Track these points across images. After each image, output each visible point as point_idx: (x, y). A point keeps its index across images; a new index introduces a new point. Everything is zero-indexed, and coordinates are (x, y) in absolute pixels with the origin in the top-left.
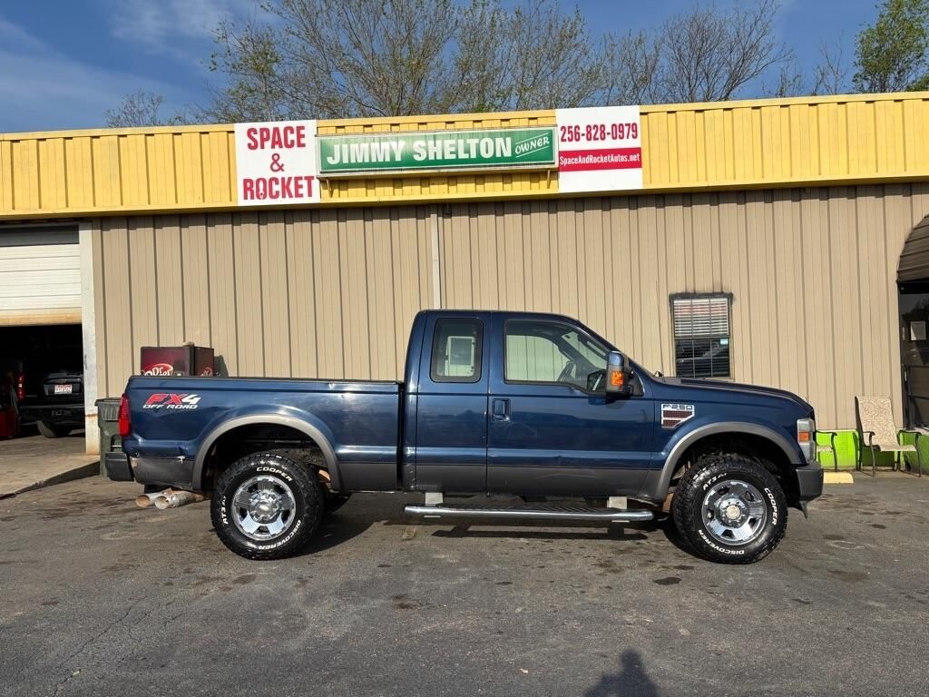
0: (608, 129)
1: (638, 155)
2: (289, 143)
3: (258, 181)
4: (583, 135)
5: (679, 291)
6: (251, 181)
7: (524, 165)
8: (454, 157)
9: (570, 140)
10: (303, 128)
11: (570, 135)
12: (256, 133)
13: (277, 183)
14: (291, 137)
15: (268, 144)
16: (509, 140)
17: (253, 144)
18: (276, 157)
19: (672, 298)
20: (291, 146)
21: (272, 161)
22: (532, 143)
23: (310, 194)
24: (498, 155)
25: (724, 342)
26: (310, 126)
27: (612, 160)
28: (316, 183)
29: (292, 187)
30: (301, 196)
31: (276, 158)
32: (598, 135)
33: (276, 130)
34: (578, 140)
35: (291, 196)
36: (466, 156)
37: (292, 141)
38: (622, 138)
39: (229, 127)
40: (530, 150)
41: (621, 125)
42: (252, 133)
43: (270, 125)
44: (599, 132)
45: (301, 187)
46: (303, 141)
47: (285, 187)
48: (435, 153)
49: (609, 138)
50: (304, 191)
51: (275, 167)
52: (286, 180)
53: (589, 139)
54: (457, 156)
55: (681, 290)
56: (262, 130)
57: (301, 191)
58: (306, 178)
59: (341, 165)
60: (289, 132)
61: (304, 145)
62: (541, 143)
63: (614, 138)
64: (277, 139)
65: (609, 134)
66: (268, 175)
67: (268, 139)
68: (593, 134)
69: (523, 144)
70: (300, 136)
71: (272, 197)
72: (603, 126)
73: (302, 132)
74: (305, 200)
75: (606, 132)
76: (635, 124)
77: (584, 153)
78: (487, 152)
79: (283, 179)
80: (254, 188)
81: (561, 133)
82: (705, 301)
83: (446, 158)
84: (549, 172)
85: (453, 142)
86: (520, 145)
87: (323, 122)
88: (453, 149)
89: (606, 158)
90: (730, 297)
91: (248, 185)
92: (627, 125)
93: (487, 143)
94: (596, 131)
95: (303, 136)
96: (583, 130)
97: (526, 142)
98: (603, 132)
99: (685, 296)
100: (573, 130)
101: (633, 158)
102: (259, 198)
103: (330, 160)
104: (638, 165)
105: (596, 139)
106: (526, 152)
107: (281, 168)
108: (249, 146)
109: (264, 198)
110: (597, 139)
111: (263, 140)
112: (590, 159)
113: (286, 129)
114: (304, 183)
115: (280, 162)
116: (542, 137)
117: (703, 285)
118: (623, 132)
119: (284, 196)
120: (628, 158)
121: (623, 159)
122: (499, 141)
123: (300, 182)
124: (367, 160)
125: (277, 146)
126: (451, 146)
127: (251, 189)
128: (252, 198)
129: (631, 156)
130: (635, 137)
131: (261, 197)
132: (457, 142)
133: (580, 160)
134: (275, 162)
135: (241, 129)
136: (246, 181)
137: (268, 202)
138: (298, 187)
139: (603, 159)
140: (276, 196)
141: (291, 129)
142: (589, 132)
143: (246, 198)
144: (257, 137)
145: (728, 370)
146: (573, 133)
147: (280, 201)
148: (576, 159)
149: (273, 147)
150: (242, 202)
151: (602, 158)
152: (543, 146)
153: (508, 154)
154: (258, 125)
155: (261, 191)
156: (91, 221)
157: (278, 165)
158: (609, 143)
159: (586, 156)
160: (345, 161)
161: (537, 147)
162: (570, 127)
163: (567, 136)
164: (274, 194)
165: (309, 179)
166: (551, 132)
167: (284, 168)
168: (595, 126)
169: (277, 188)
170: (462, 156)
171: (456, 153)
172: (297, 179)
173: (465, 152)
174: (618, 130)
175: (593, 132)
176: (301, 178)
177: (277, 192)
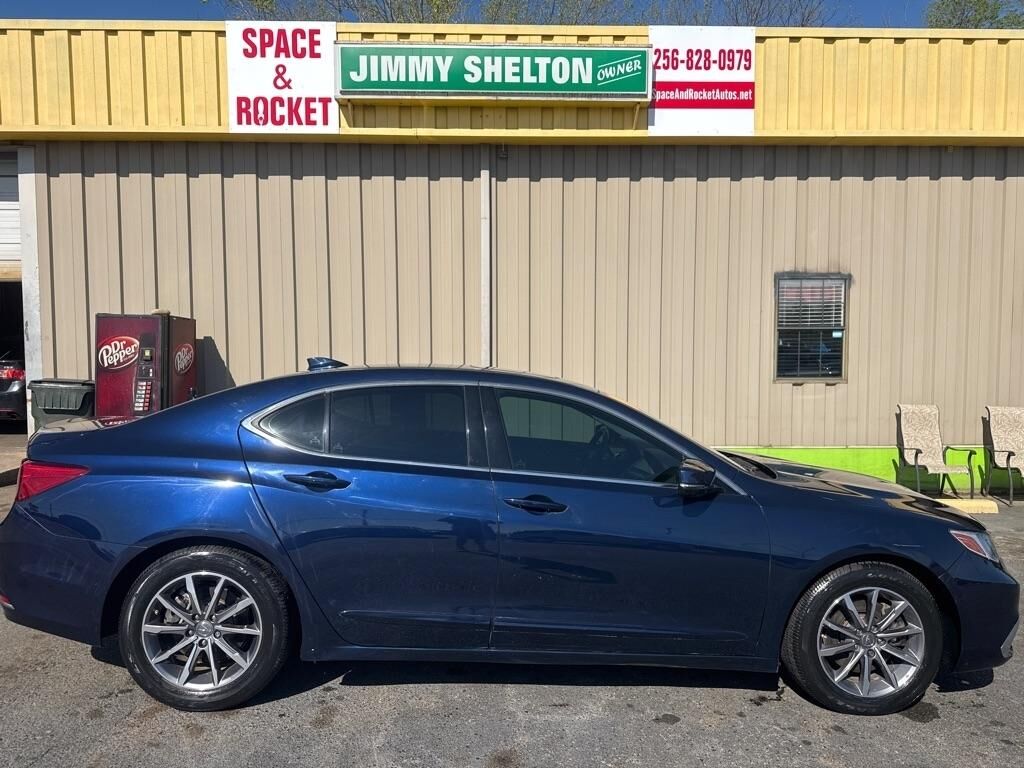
0: (715, 56)
1: (750, 92)
2: (299, 51)
3: (257, 100)
4: (682, 62)
5: (787, 269)
6: (247, 100)
7: (607, 96)
8: (517, 79)
9: (666, 68)
10: (318, 32)
11: (665, 62)
12: (254, 35)
13: (282, 105)
14: (303, 43)
15: (271, 51)
16: (589, 61)
17: (250, 50)
18: (281, 70)
19: (779, 277)
20: (302, 55)
21: (276, 75)
22: (619, 66)
23: (326, 122)
24: (575, 80)
25: (836, 335)
26: (327, 30)
27: (718, 96)
28: (333, 107)
29: (302, 111)
30: (314, 123)
31: (280, 72)
32: (701, 64)
33: (282, 33)
34: (675, 68)
35: (300, 123)
36: (533, 80)
37: (304, 50)
38: (731, 68)
39: (217, 25)
40: (615, 77)
41: (731, 51)
42: (249, 35)
43: (274, 26)
44: (703, 59)
45: (314, 111)
46: (317, 49)
47: (293, 111)
48: (493, 73)
49: (715, 67)
50: (317, 117)
51: (280, 83)
52: (294, 101)
53: (689, 68)
54: (522, 79)
55: (789, 267)
56: (263, 32)
57: (313, 117)
58: (321, 100)
59: (368, 82)
60: (299, 36)
61: (318, 56)
62: (630, 67)
63: (722, 68)
64: (282, 46)
65: (715, 62)
66: (270, 93)
67: (270, 44)
68: (695, 63)
69: (608, 67)
70: (314, 43)
71: (275, 122)
72: (708, 51)
73: (317, 37)
74: (319, 129)
75: (712, 59)
76: (748, 51)
77: (683, 86)
78: (561, 76)
79: (290, 100)
80: (251, 110)
81: (655, 58)
82: (818, 283)
83: (507, 81)
84: (638, 107)
85: (517, 60)
86: (604, 68)
87: (344, 26)
88: (517, 69)
89: (710, 93)
90: (848, 279)
91: (244, 105)
92: (738, 51)
93: (561, 64)
94: (699, 58)
95: (318, 43)
96: (682, 56)
97: (612, 66)
98: (707, 59)
99: (794, 276)
100: (669, 54)
101: (744, 95)
102: (257, 123)
103: (353, 76)
104: (749, 104)
105: (698, 68)
106: (610, 78)
107: (287, 84)
108: (246, 52)
109: (265, 123)
110: (700, 68)
111: (264, 45)
112: (689, 94)
113: (295, 32)
114: (318, 106)
115: (286, 77)
116: (632, 60)
117: (816, 263)
118: (733, 60)
119: (291, 123)
120: (738, 95)
121: (731, 95)
122: (577, 62)
123: (313, 105)
124: (403, 78)
125: (282, 55)
126: (514, 65)
127: (246, 110)
128: (249, 122)
129: (742, 93)
130: (747, 68)
131: (261, 122)
132: (522, 61)
133: (677, 95)
134: (280, 76)
135: (235, 28)
136: (240, 100)
137: (270, 129)
138: (309, 111)
139: (706, 95)
140: (281, 122)
141: (302, 33)
142: (690, 59)
143: (240, 122)
144: (256, 41)
145: (841, 370)
146: (670, 59)
147: (286, 129)
148: (672, 93)
149: (277, 55)
150: (235, 128)
151: (705, 93)
152: (633, 72)
153: (587, 79)
154: (257, 25)
155: (261, 114)
156: (35, 146)
157: (283, 80)
158: (715, 75)
159: (685, 91)
160: (374, 78)
161: (626, 73)
162: (666, 51)
163: (662, 62)
164: (278, 118)
165: (325, 101)
166: (644, 54)
167: (291, 84)
168: (699, 51)
169: (282, 111)
170: (528, 78)
171: (520, 74)
172: (309, 101)
173: (532, 75)
174: (727, 58)
175: (695, 58)
176: (314, 100)
177: (282, 117)
